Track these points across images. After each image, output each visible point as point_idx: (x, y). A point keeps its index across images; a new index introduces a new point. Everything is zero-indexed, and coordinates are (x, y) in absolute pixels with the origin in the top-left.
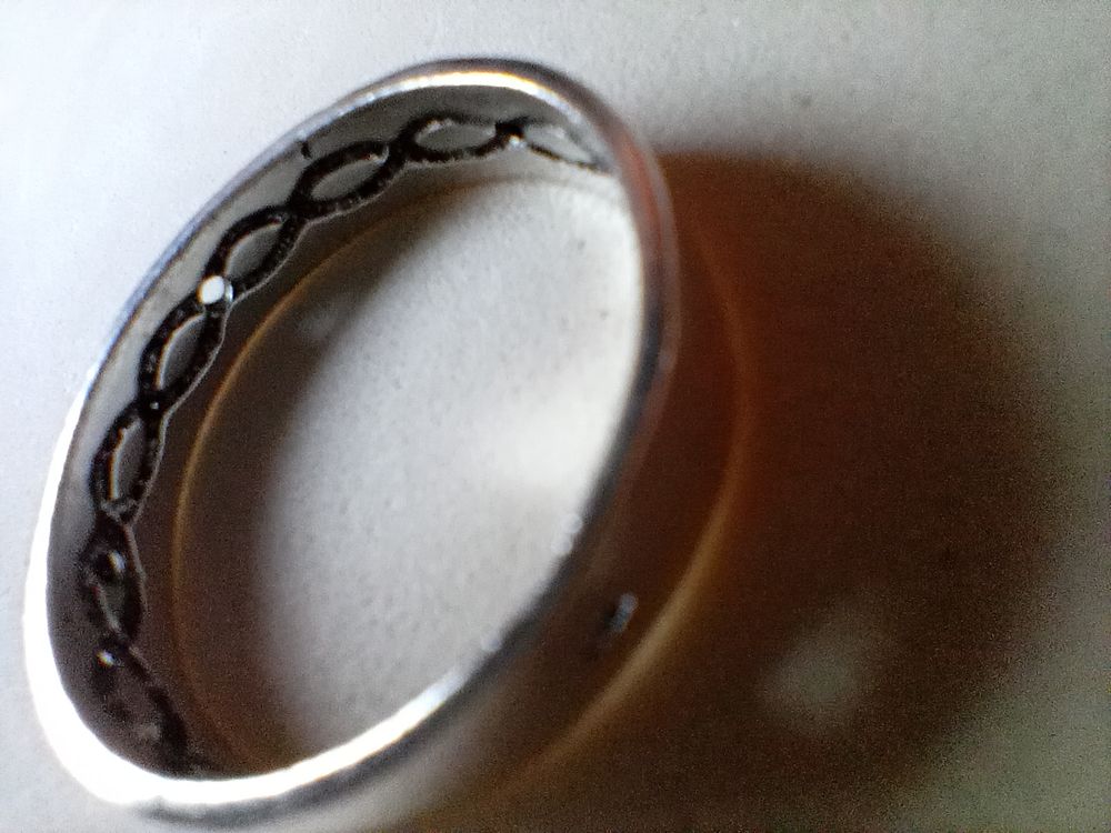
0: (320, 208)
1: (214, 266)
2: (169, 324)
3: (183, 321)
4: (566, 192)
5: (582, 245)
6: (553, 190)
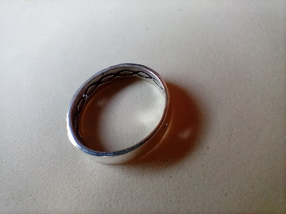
0: (101, 83)
1: (85, 92)
2: (80, 101)
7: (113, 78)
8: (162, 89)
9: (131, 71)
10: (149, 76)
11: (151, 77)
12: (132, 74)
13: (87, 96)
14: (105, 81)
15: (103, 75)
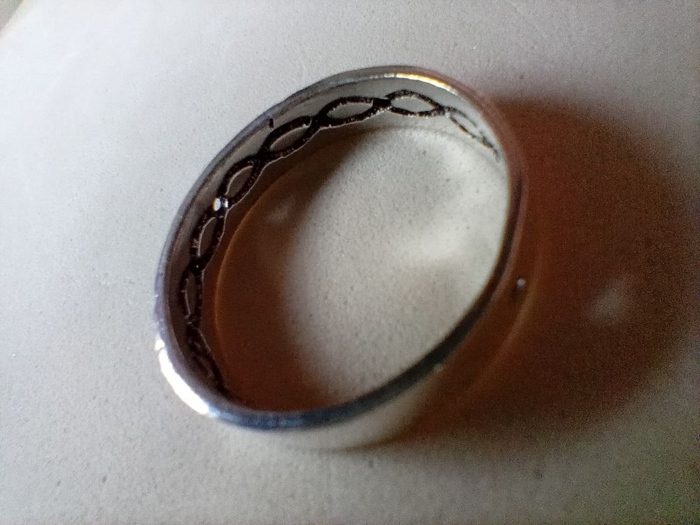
0: (272, 156)
1: (220, 192)
2: (200, 222)
3: (206, 221)
4: (408, 132)
5: (425, 152)
6: (400, 132)
7: (307, 134)
8: (490, 146)
9: (365, 100)
10: (432, 102)
11: (440, 109)
12: (373, 111)
13: (230, 205)
14: (284, 149)
15: (271, 125)
